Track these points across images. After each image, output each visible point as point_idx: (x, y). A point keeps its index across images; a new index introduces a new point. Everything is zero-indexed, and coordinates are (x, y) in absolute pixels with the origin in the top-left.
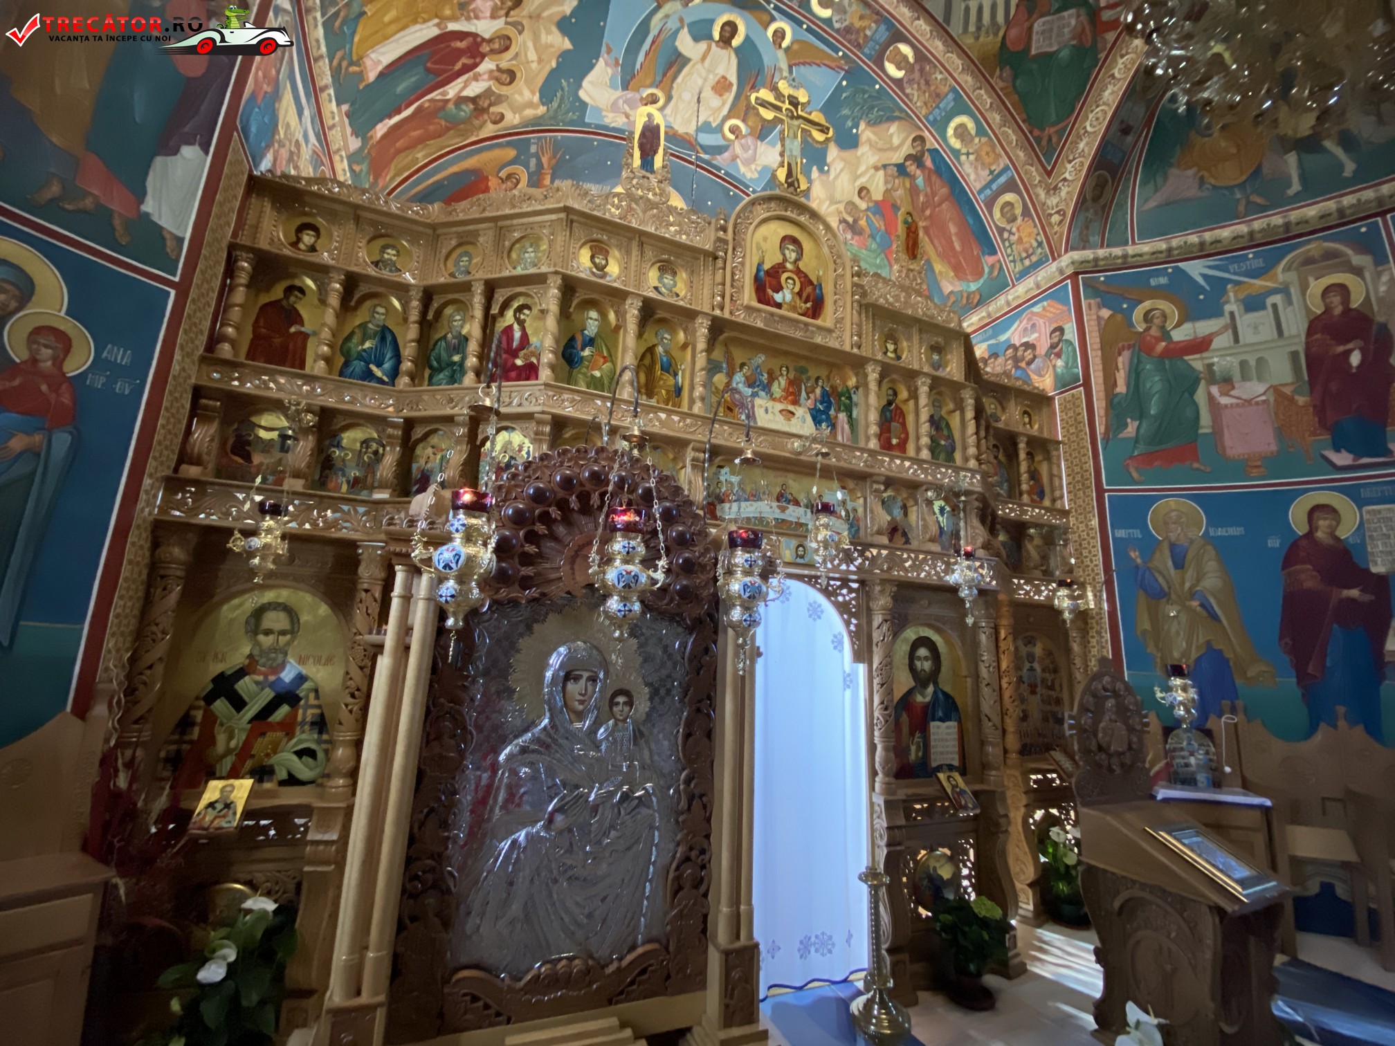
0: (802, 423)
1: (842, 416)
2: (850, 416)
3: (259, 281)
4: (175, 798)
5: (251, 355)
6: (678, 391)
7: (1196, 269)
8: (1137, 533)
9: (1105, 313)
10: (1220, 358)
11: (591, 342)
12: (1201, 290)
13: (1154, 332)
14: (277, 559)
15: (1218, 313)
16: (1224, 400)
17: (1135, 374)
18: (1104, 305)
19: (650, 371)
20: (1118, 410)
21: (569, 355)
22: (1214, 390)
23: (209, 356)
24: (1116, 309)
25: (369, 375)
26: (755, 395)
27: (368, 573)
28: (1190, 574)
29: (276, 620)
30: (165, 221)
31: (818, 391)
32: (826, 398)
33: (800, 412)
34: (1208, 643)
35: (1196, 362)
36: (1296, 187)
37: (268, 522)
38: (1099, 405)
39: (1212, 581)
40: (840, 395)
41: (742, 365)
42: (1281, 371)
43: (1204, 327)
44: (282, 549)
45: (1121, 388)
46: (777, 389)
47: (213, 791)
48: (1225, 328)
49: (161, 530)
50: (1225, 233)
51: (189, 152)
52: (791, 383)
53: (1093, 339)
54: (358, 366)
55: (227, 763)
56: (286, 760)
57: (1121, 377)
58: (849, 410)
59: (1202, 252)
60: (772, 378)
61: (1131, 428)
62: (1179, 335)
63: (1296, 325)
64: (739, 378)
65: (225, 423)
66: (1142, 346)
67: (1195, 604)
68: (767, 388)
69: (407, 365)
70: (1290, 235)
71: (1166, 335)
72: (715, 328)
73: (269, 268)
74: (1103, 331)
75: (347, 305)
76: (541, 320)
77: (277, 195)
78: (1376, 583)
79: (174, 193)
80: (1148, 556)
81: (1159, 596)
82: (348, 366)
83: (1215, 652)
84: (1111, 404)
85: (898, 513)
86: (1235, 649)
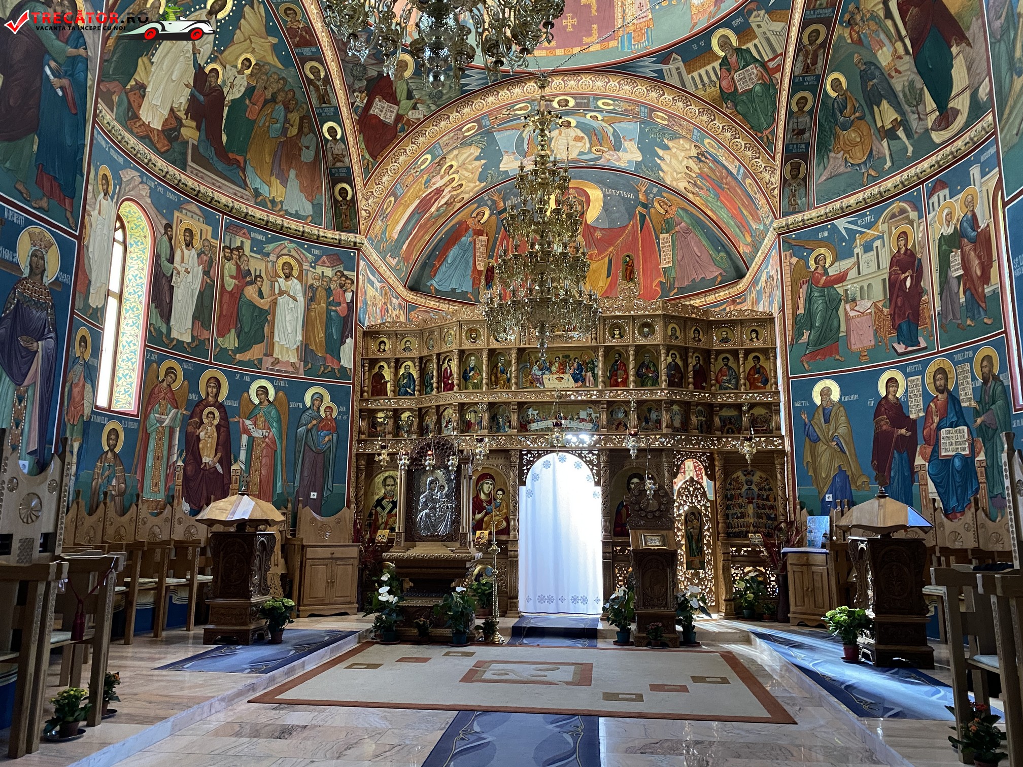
0: (568, 382)
1: (589, 374)
2: (593, 373)
3: (371, 367)
4: (371, 535)
5: (372, 395)
6: (509, 380)
7: (842, 224)
8: (806, 403)
9: (794, 260)
10: (851, 286)
11: (472, 369)
12: (843, 239)
13: (820, 271)
14: (387, 462)
15: (851, 255)
16: (852, 314)
17: (809, 299)
18: (794, 254)
19: (496, 374)
20: (801, 323)
21: (464, 377)
22: (848, 307)
23: (362, 400)
24: (801, 257)
25: (406, 393)
26: (543, 374)
28: (832, 426)
29: (390, 482)
30: (346, 366)
31: (575, 365)
32: (580, 367)
33: (566, 376)
34: (840, 466)
35: (840, 289)
36: (889, 164)
37: (383, 451)
38: (789, 322)
39: (842, 430)
40: (587, 364)
41: (536, 362)
42: (878, 293)
43: (845, 264)
44: (388, 459)
45: (801, 311)
46: (554, 369)
47: (380, 532)
48: (854, 264)
50: (852, 200)
51: (348, 340)
52: (561, 364)
53: (787, 279)
54: (403, 389)
55: (383, 526)
58: (593, 370)
59: (844, 213)
60: (551, 364)
62: (832, 272)
63: (885, 262)
64: (535, 368)
65: (369, 418)
66: (812, 280)
67: (834, 443)
68: (549, 369)
69: (417, 388)
70: (884, 199)
71: (826, 273)
72: (521, 351)
73: (373, 362)
74: (793, 273)
75: (397, 369)
76: (454, 366)
77: (372, 334)
78: (912, 425)
79: (347, 356)
80: (811, 417)
81: (816, 440)
82: (400, 390)
83: (841, 472)
84: (795, 322)
85: (621, 415)
86: (852, 469)
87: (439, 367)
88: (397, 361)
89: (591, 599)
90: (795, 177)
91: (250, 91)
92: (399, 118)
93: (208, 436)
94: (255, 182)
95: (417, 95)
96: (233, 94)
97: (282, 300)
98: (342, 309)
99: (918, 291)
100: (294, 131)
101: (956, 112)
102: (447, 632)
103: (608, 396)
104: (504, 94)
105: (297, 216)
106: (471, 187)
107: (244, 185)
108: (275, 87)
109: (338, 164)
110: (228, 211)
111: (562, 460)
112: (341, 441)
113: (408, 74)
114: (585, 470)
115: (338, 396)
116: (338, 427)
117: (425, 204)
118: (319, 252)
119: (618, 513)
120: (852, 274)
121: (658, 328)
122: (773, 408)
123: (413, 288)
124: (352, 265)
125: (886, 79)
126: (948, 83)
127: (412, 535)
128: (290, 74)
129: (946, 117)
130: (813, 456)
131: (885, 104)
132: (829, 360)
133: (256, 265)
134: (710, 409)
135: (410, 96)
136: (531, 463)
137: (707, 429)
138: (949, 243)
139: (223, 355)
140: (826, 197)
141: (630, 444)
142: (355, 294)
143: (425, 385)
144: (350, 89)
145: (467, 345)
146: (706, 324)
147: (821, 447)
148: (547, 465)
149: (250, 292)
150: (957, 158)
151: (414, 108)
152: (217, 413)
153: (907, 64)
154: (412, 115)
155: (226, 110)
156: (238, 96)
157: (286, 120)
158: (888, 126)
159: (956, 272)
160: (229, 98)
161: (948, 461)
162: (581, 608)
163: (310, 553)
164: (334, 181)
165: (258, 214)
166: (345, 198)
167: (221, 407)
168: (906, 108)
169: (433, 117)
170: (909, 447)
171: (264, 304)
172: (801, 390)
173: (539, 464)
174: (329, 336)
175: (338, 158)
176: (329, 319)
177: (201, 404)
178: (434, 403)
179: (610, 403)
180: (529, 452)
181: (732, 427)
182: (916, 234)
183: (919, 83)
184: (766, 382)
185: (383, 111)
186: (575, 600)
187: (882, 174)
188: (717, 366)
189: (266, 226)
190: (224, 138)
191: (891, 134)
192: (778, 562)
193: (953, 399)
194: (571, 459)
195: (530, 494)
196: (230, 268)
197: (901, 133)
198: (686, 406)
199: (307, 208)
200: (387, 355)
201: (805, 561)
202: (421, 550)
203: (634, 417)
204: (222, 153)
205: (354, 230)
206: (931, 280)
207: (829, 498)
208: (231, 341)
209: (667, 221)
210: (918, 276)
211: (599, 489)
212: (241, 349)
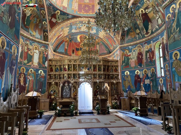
2: (91, 69)
4: (50, 97)
6: (77, 70)
7: (130, 47)
8: (124, 75)
9: (122, 52)
10: (131, 57)
12: (130, 49)
14: (54, 84)
15: (131, 52)
16: (131, 61)
17: (125, 58)
18: (122, 51)
19: (74, 68)
20: (123, 62)
21: (69, 69)
25: (57, 71)
26: (82, 69)
27: (58, 84)
29: (54, 87)
30: (46, 66)
31: (88, 67)
33: (86, 69)
35: (129, 57)
36: (138, 39)
37: (53, 82)
38: (121, 62)
39: (129, 79)
40: (90, 67)
41: (81, 67)
42: (136, 58)
43: (130, 53)
45: (123, 60)
47: (52, 96)
49: (48, 83)
50: (132, 43)
51: (47, 62)
52: (86, 67)
53: (121, 55)
56: (55, 95)
57: (123, 59)
59: (130, 45)
61: (124, 64)
62: (128, 54)
63: (137, 54)
66: (125, 55)
67: (128, 81)
68: (84, 68)
69: (59, 70)
70: (137, 44)
71: (127, 54)
72: (79, 65)
73: (51, 65)
74: (122, 54)
75: (55, 67)
76: (67, 67)
77: (50, 60)
78: (141, 79)
79: (46, 64)
80: (125, 77)
81: (125, 80)
82: (56, 71)
83: (129, 86)
84: (122, 62)
85: (95, 76)
86: (131, 85)
87: (64, 67)
88: (55, 65)
89: (90, 107)
90: (122, 39)
91: (31, 15)
92: (56, 22)
93: (22, 79)
94: (30, 32)
95: (60, 18)
96: (28, 15)
97: (35, 54)
98: (45, 56)
99: (142, 59)
100: (38, 23)
101: (149, 33)
102: (69, 114)
103: (94, 73)
104: (75, 20)
105: (38, 38)
106: (66, 34)
107: (28, 32)
108: (35, 14)
109: (45, 29)
110: (26, 37)
111: (86, 83)
112: (45, 80)
113: (59, 14)
114: (90, 85)
115: (45, 72)
116: (45, 77)
117: (59, 37)
118: (41, 45)
119: (95, 92)
120: (132, 55)
121: (102, 62)
122: (118, 75)
123: (54, 51)
124: (47, 48)
125: (138, 26)
126: (148, 28)
127: (62, 97)
128: (38, 12)
129: (147, 33)
130: (125, 83)
131: (138, 29)
132: (127, 68)
133: (30, 47)
134: (109, 75)
135: (59, 18)
136: (80, 84)
137: (108, 78)
138: (147, 52)
139: (25, 64)
140: (128, 42)
141: (98, 81)
142: (48, 53)
143: (61, 70)
144: (48, 16)
145: (69, 63)
146: (108, 61)
147: (126, 82)
148: (83, 84)
149: (29, 52)
150: (149, 39)
151: (59, 20)
152: (24, 75)
153: (142, 24)
154: (59, 21)
155: (26, 18)
156: (29, 15)
157: (37, 20)
158: (138, 33)
159: (148, 56)
160: (27, 16)
161: (146, 85)
162: (89, 108)
163: (41, 101)
164: (44, 32)
165: (31, 38)
166: (46, 35)
167: (24, 74)
168: (141, 31)
169: (62, 22)
170: (140, 82)
171: (32, 54)
172: (123, 72)
173: (82, 84)
174: (43, 61)
175: (45, 28)
176: (43, 57)
177: (21, 73)
178: (63, 73)
179: (94, 74)
180: (80, 82)
181: (112, 78)
182: (142, 50)
183: (143, 27)
184: (117, 71)
185: (54, 20)
186: (87, 107)
187: (137, 40)
188: (110, 68)
189: (32, 40)
190: (26, 23)
191: (138, 34)
192: (119, 99)
193: (147, 75)
194: (87, 83)
195: (80, 89)
196: (26, 47)
197: (140, 34)
198: (105, 75)
199: (39, 37)
200: (53, 64)
201: (124, 100)
202: (64, 100)
203: (97, 76)
204: (25, 26)
205: (47, 41)
206: (144, 57)
207: (127, 89)
208: (26, 62)
209: (98, 43)
210: (142, 56)
211: (92, 88)
212: (28, 63)
